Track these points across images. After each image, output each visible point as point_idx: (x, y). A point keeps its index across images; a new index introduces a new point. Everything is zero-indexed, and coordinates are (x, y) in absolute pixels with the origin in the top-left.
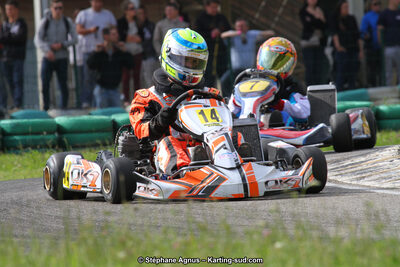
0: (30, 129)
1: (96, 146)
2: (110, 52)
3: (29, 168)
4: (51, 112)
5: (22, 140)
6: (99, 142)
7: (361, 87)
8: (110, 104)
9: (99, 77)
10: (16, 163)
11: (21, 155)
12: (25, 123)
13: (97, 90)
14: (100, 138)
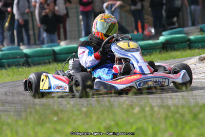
0: (10, 56)
1: (45, 63)
2: (50, 15)
3: (11, 76)
4: (22, 47)
5: (7, 62)
6: (46, 61)
7: (180, 27)
8: (52, 41)
9: (45, 28)
10: (4, 74)
11: (7, 69)
12: (8, 53)
13: (45, 35)
14: (47, 59)
